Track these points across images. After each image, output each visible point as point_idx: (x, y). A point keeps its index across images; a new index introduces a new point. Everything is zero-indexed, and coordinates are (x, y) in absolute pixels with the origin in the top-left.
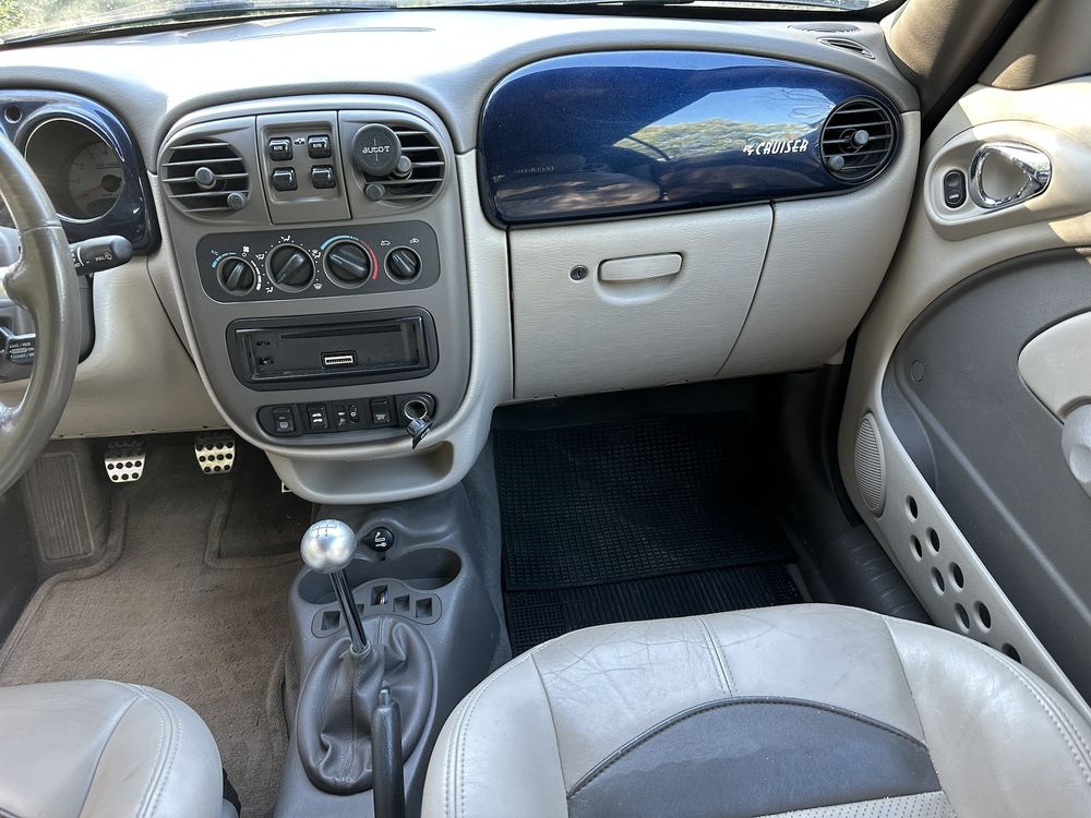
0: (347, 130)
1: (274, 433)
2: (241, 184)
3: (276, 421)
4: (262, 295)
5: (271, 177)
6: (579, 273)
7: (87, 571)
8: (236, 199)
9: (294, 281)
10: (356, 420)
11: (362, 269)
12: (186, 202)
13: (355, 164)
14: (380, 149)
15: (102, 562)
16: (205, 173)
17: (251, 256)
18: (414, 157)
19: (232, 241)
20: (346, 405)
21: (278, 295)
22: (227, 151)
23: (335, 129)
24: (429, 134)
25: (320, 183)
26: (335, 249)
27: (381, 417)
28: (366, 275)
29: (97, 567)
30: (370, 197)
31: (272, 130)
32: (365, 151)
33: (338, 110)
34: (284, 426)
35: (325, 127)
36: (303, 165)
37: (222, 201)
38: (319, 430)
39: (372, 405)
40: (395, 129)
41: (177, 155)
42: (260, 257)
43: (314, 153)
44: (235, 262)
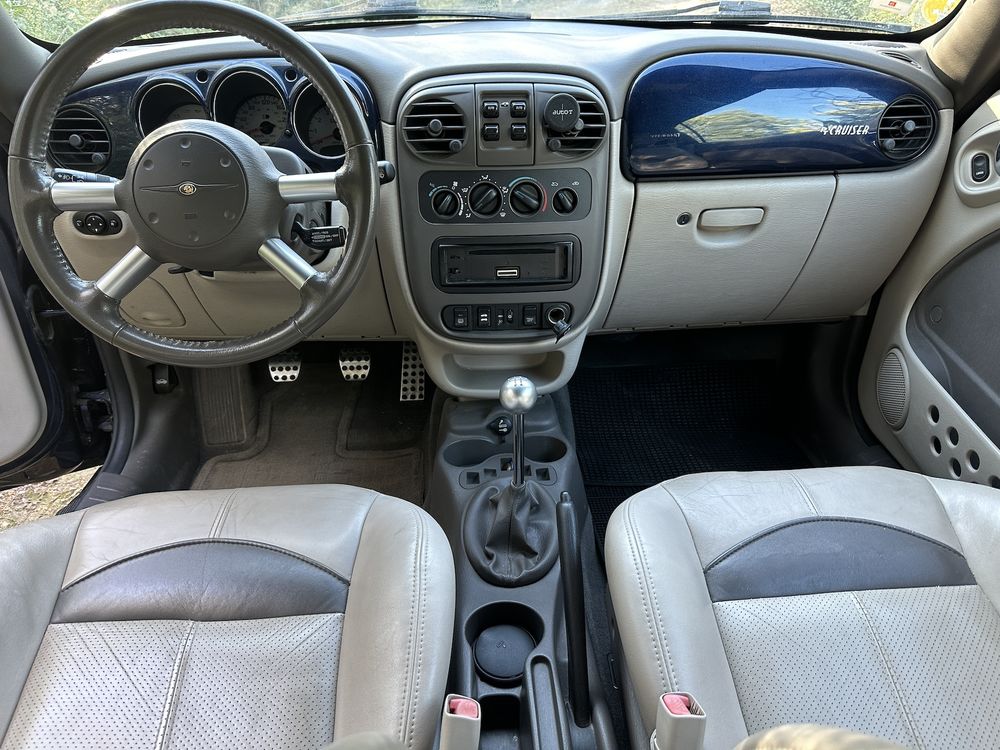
0: (540, 97)
1: (454, 327)
2: (459, 134)
3: (455, 317)
4: (463, 219)
5: (483, 129)
6: (684, 219)
7: (241, 455)
8: (456, 144)
9: (485, 210)
10: (511, 321)
11: (535, 202)
12: (420, 146)
13: (544, 121)
14: (566, 112)
15: (252, 449)
16: (435, 122)
17: (458, 189)
18: (586, 119)
19: (446, 177)
20: (504, 309)
21: (473, 220)
22: (452, 109)
23: (532, 97)
24: (598, 104)
25: (515, 136)
26: (518, 187)
27: (530, 320)
28: (539, 207)
29: (248, 452)
30: (550, 149)
31: (486, 95)
32: (555, 113)
33: (533, 83)
34: (460, 321)
35: (525, 95)
36: (505, 123)
37: (445, 146)
38: (483, 327)
39: (525, 310)
40: (578, 99)
41: (415, 109)
42: (465, 190)
43: (514, 113)
44: (446, 193)
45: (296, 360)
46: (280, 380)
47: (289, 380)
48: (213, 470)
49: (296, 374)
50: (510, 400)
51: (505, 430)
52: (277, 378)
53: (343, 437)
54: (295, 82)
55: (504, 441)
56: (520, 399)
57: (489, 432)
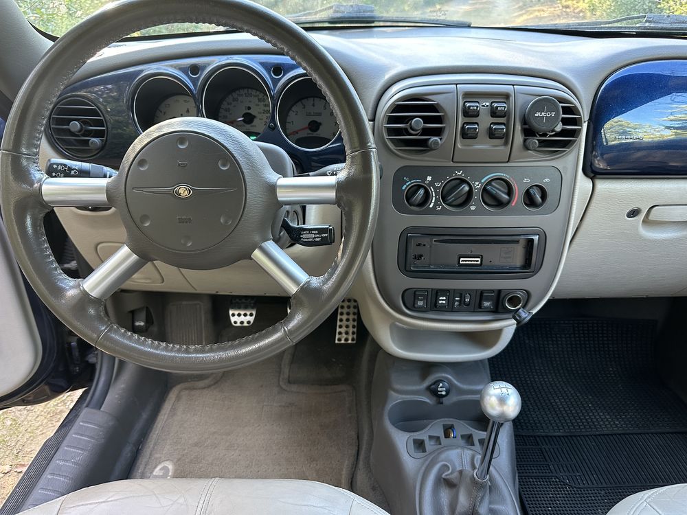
0: (521, 100)
1: (413, 307)
2: (438, 132)
3: (415, 298)
4: (433, 211)
5: (463, 128)
6: (634, 213)
7: (201, 384)
8: (436, 142)
9: (454, 203)
10: (468, 305)
11: (506, 197)
12: (397, 143)
13: (524, 121)
14: (548, 114)
15: (210, 379)
16: (418, 122)
17: (431, 183)
18: (565, 121)
19: (421, 172)
20: (462, 293)
21: (443, 212)
22: (433, 108)
23: (512, 99)
24: (575, 107)
25: (492, 134)
26: (489, 183)
27: (487, 304)
28: (509, 202)
29: (207, 382)
30: (526, 147)
31: (468, 95)
32: (537, 114)
33: (513, 85)
34: (420, 303)
35: (506, 96)
36: (485, 121)
37: (424, 143)
38: (442, 309)
39: (481, 295)
40: (560, 102)
41: (397, 108)
42: (438, 184)
43: (494, 113)
44: (419, 187)
45: (253, 308)
46: (238, 324)
47: (245, 324)
48: (178, 398)
49: (252, 319)
50: (493, 408)
51: (444, 393)
52: (235, 322)
53: (286, 371)
54: (280, 79)
55: (442, 403)
56: (505, 408)
57: (428, 393)
